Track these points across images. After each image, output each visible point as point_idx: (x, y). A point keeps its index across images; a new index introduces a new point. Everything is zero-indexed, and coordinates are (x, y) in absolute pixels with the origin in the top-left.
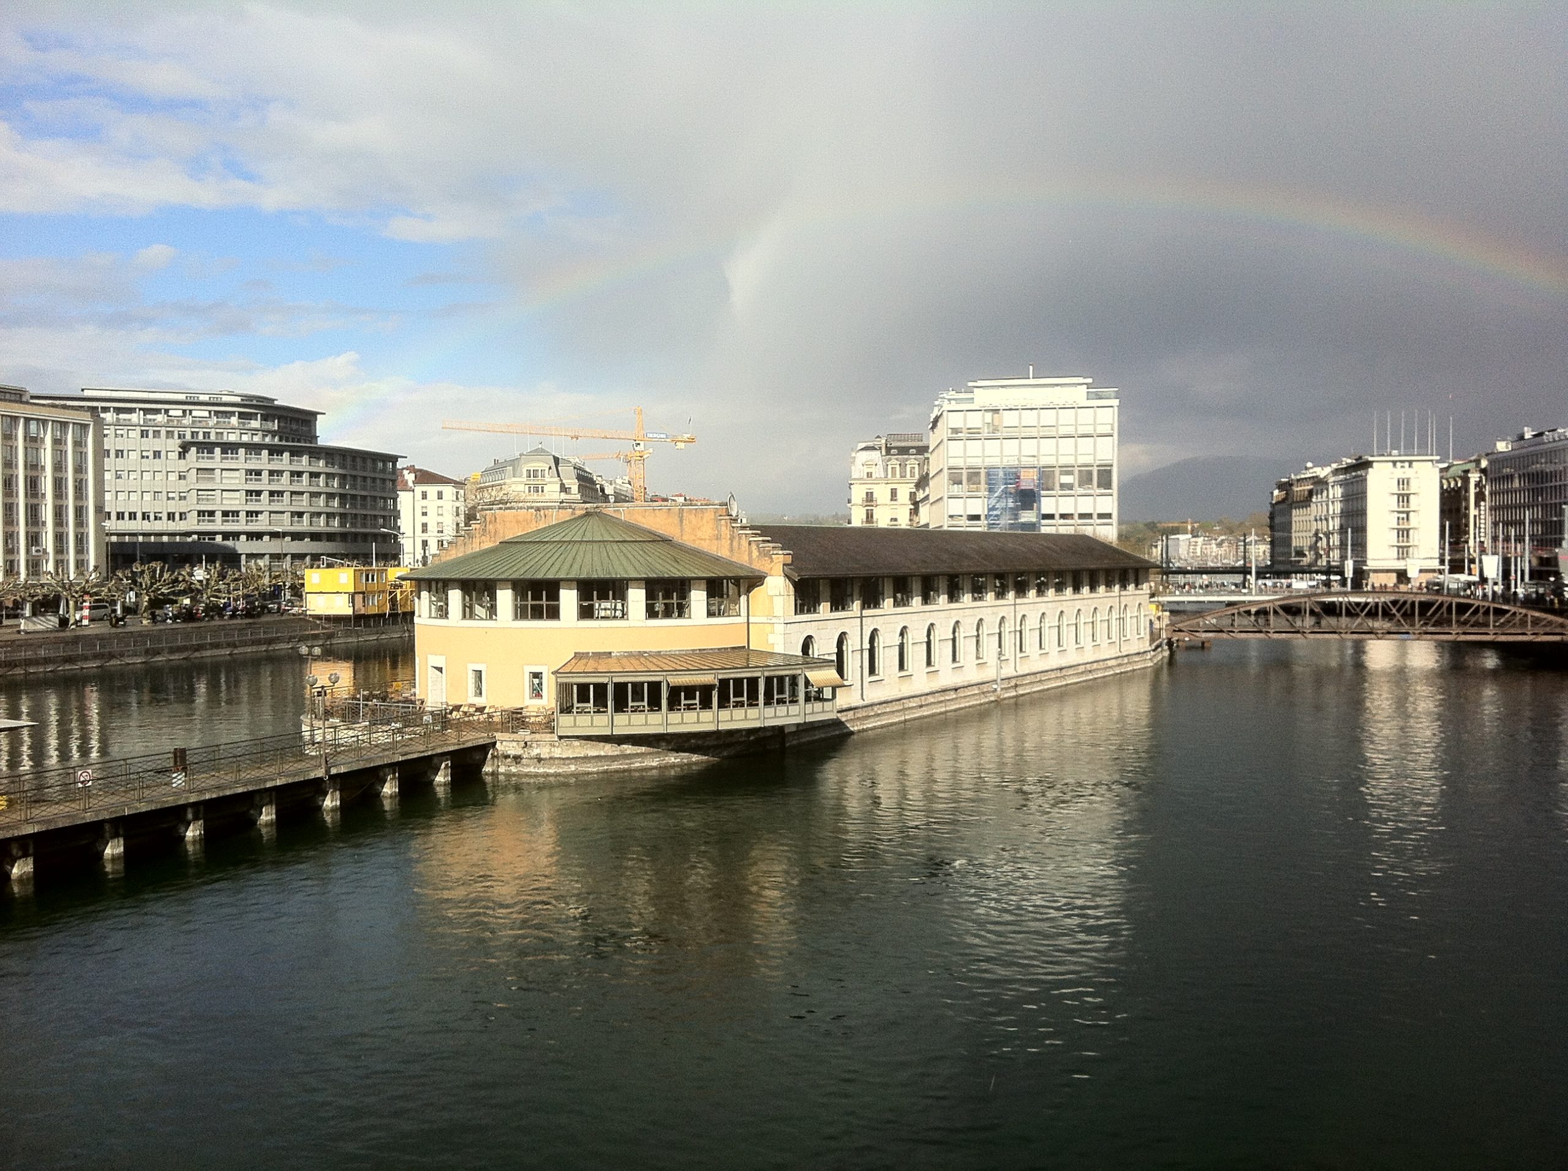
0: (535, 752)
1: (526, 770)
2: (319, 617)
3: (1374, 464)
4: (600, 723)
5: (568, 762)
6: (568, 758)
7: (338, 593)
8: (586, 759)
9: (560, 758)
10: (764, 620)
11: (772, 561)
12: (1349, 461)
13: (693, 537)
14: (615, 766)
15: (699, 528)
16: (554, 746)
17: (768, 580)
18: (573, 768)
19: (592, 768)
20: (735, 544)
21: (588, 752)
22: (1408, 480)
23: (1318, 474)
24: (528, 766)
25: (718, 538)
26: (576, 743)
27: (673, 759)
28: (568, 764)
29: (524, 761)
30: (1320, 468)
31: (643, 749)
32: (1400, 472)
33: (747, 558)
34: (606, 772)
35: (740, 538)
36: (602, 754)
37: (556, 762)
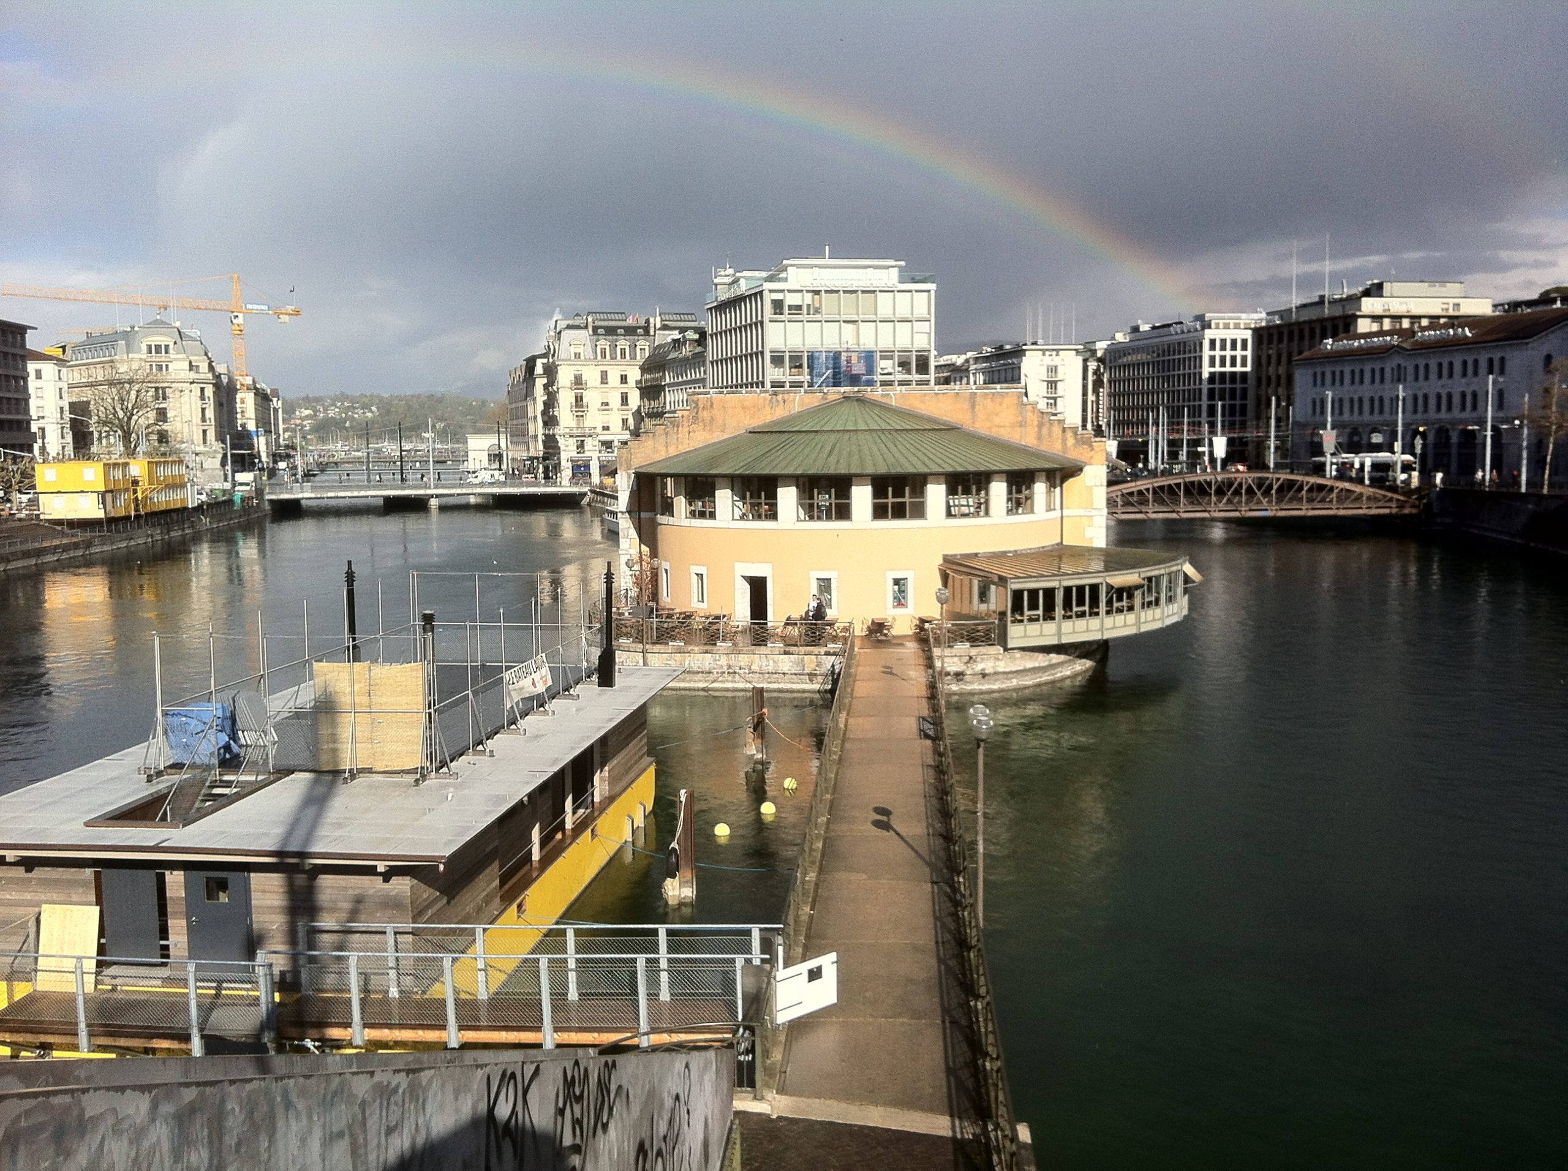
0: (979, 667)
1: (969, 687)
2: (59, 522)
3: (1027, 353)
4: (1046, 632)
5: (1010, 676)
6: (1009, 673)
7: (82, 492)
8: (1024, 671)
9: (1004, 673)
10: (1082, 512)
11: (1092, 449)
12: (989, 349)
13: (988, 424)
14: (1044, 678)
15: (997, 415)
16: (998, 659)
17: (1087, 470)
18: (1015, 682)
19: (1028, 681)
20: (1045, 431)
21: (1026, 663)
22: (1056, 367)
23: (954, 361)
24: (971, 683)
25: (1022, 424)
26: (1019, 655)
27: (1078, 666)
28: (1011, 679)
29: (967, 678)
30: (956, 356)
31: (1063, 657)
32: (1048, 360)
33: (1060, 447)
35: (1051, 425)
37: (1001, 676)
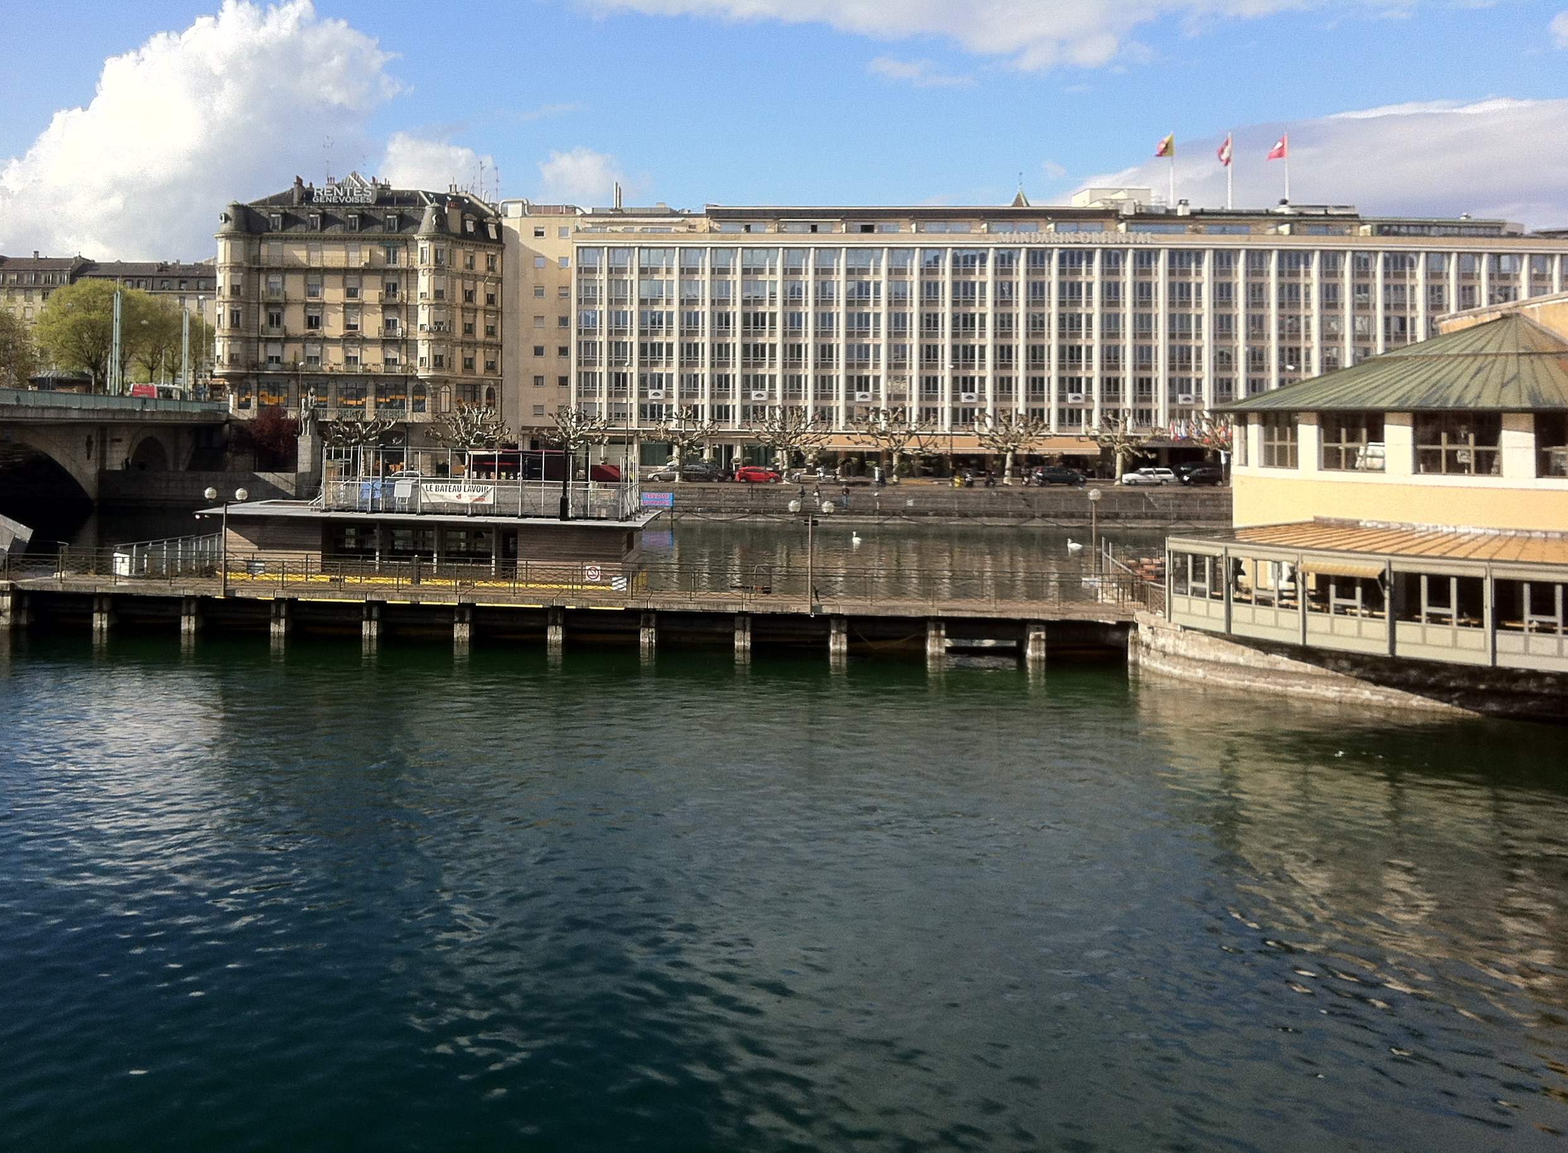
0: (1160, 642)
1: (1154, 664)
5: (1194, 663)
6: (1193, 659)
8: (1217, 664)
9: (1188, 658)
14: (1260, 684)
19: (1226, 679)
21: (1220, 654)
24: (1155, 660)
26: (1206, 639)
27: (1367, 693)
28: (1195, 667)
29: (1152, 653)
31: (1309, 668)
34: (1246, 690)
36: (1241, 661)
37: (1181, 660)
